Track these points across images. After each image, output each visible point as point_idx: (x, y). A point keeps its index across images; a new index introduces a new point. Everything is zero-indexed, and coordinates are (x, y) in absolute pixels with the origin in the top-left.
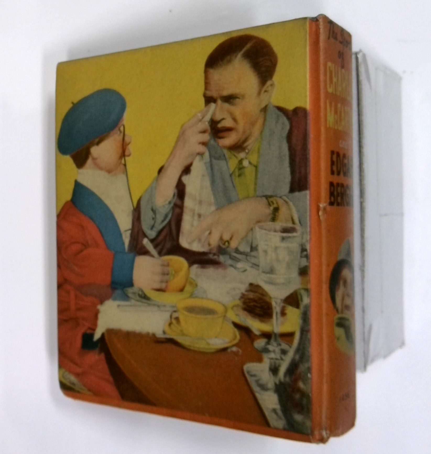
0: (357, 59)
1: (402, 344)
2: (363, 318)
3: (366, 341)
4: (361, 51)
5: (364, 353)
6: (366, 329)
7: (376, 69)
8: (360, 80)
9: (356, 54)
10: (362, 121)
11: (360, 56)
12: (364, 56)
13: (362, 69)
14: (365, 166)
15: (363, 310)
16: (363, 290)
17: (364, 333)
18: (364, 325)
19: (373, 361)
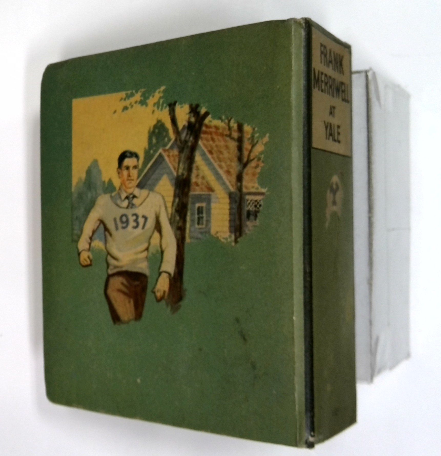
0: (367, 77)
1: (408, 356)
2: (371, 331)
3: (373, 352)
4: (371, 69)
5: (371, 364)
6: (373, 342)
7: (386, 87)
8: (369, 98)
9: (366, 72)
10: (371, 137)
11: (370, 74)
12: (374, 74)
13: (372, 87)
15: (371, 323)
16: (370, 303)
17: (371, 345)
18: (371, 337)
19: (379, 372)
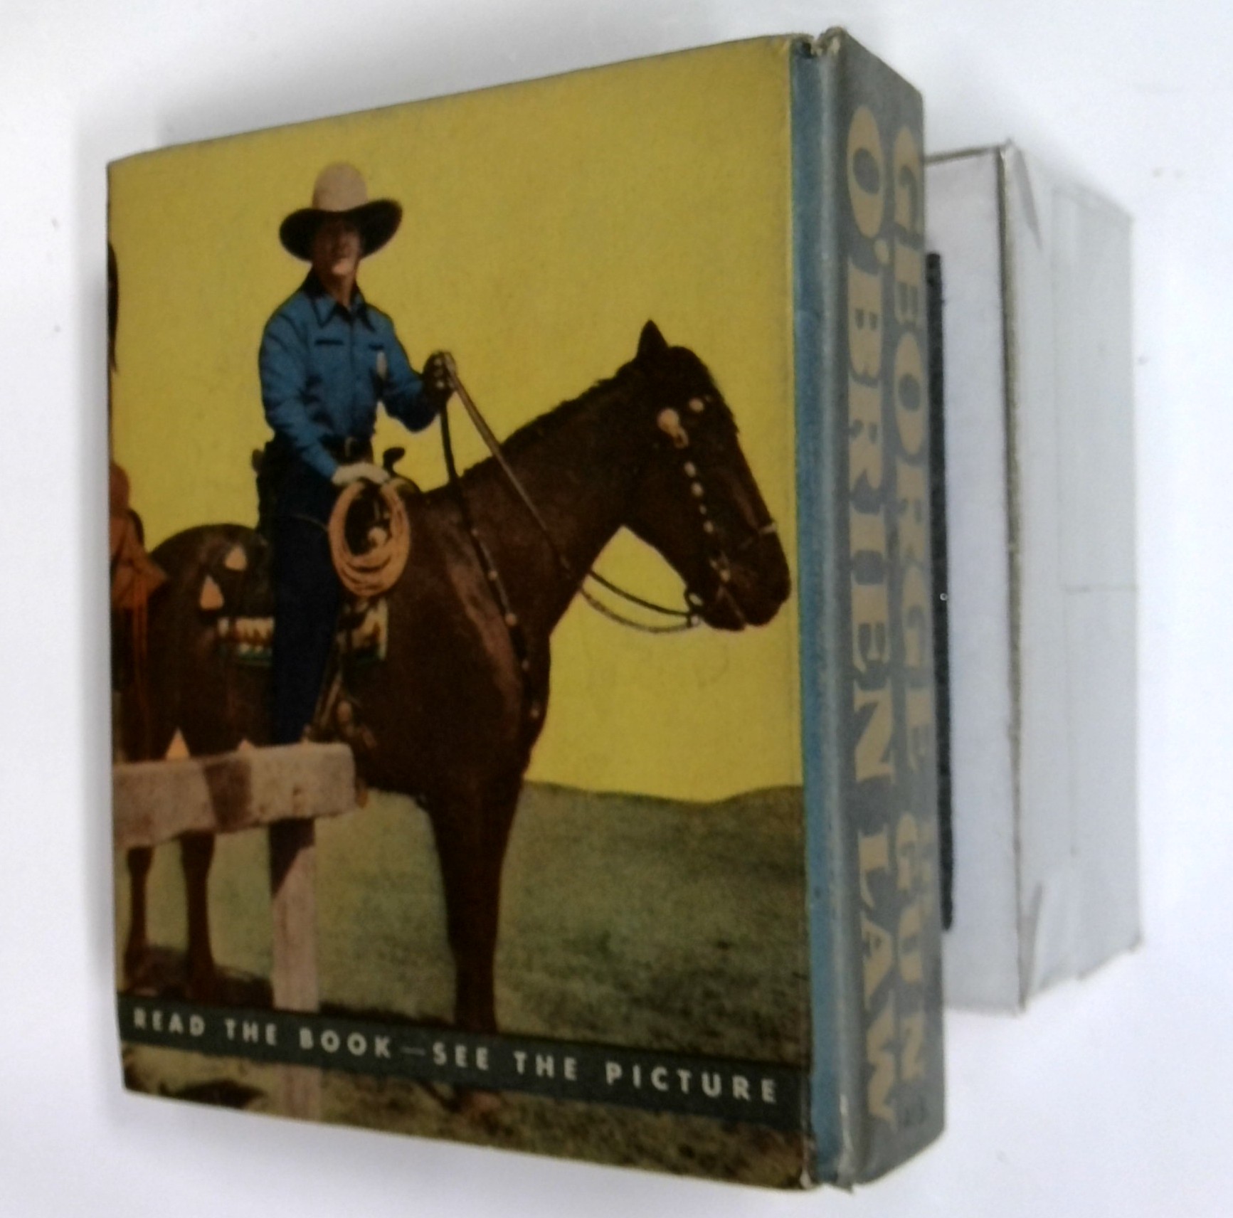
0: (999, 163)
1: (1135, 941)
2: (1018, 871)
4: (1009, 142)
5: (1020, 961)
6: (1027, 898)
7: (1056, 193)
8: (1007, 222)
9: (998, 151)
10: (1013, 333)
11: (1007, 156)
12: (1020, 156)
13: (1013, 193)
14: (1022, 456)
15: (1017, 845)
16: (1017, 791)
17: (1019, 908)
18: (1018, 885)
19: (1045, 985)
